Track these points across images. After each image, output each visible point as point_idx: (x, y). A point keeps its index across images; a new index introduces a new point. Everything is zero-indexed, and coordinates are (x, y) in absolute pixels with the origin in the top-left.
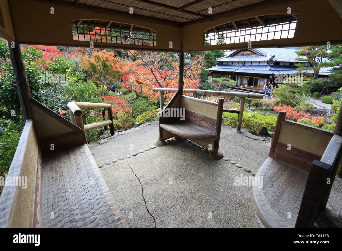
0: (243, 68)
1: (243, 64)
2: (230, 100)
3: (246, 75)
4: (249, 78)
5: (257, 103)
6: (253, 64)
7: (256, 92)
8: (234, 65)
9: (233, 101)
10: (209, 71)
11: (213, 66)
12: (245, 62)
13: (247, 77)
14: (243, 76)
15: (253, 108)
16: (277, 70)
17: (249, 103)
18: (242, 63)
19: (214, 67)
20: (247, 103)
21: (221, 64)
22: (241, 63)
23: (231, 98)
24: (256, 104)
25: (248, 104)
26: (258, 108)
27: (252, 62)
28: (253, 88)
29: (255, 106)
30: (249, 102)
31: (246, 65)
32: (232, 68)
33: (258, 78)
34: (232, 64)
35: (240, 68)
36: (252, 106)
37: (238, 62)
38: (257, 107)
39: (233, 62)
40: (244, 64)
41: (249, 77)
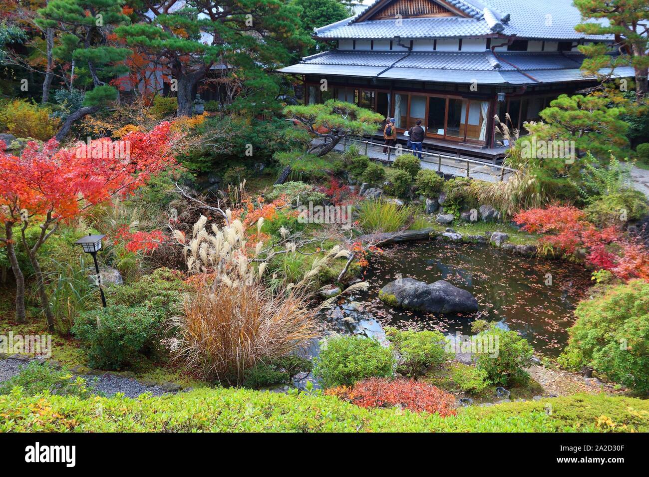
0: (406, 63)
1: (407, 49)
2: (366, 188)
3: (419, 91)
4: (431, 98)
5: (461, 196)
6: (439, 49)
7: (455, 153)
8: (378, 52)
9: (379, 191)
10: (293, 74)
11: (304, 58)
12: (412, 41)
13: (423, 94)
14: (410, 94)
15: (449, 217)
16: (519, 71)
17: (435, 198)
18: (403, 46)
19: (309, 62)
20: (428, 196)
21: (334, 47)
22: (400, 45)
23: (371, 180)
24: (455, 199)
25: (429, 202)
26: (464, 214)
27: (435, 41)
28: (446, 138)
29: (453, 207)
30: (432, 194)
31: (417, 52)
32: (372, 62)
33: (460, 98)
34: (369, 49)
35: (398, 65)
36: (444, 206)
37: (391, 42)
38: (461, 210)
39: (372, 41)
40: (411, 49)
41: (428, 95)
